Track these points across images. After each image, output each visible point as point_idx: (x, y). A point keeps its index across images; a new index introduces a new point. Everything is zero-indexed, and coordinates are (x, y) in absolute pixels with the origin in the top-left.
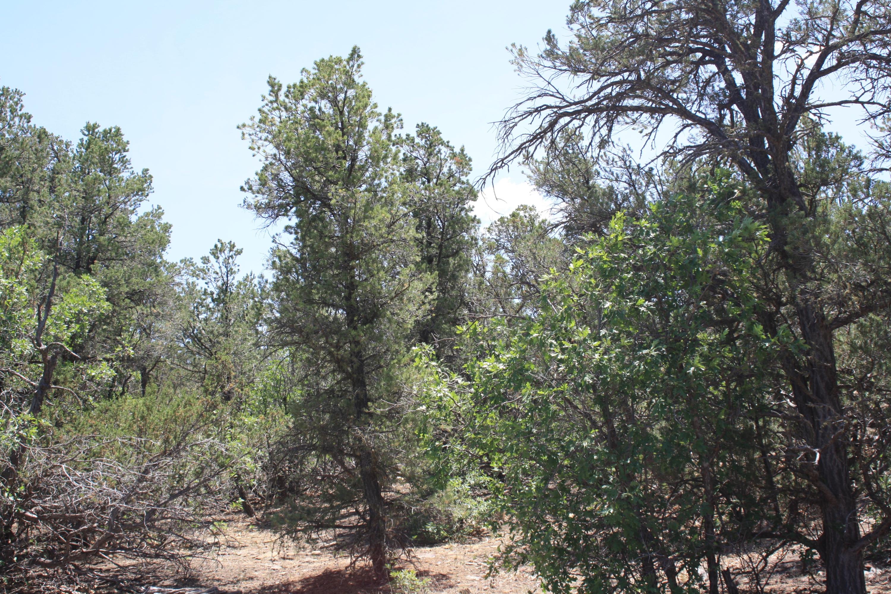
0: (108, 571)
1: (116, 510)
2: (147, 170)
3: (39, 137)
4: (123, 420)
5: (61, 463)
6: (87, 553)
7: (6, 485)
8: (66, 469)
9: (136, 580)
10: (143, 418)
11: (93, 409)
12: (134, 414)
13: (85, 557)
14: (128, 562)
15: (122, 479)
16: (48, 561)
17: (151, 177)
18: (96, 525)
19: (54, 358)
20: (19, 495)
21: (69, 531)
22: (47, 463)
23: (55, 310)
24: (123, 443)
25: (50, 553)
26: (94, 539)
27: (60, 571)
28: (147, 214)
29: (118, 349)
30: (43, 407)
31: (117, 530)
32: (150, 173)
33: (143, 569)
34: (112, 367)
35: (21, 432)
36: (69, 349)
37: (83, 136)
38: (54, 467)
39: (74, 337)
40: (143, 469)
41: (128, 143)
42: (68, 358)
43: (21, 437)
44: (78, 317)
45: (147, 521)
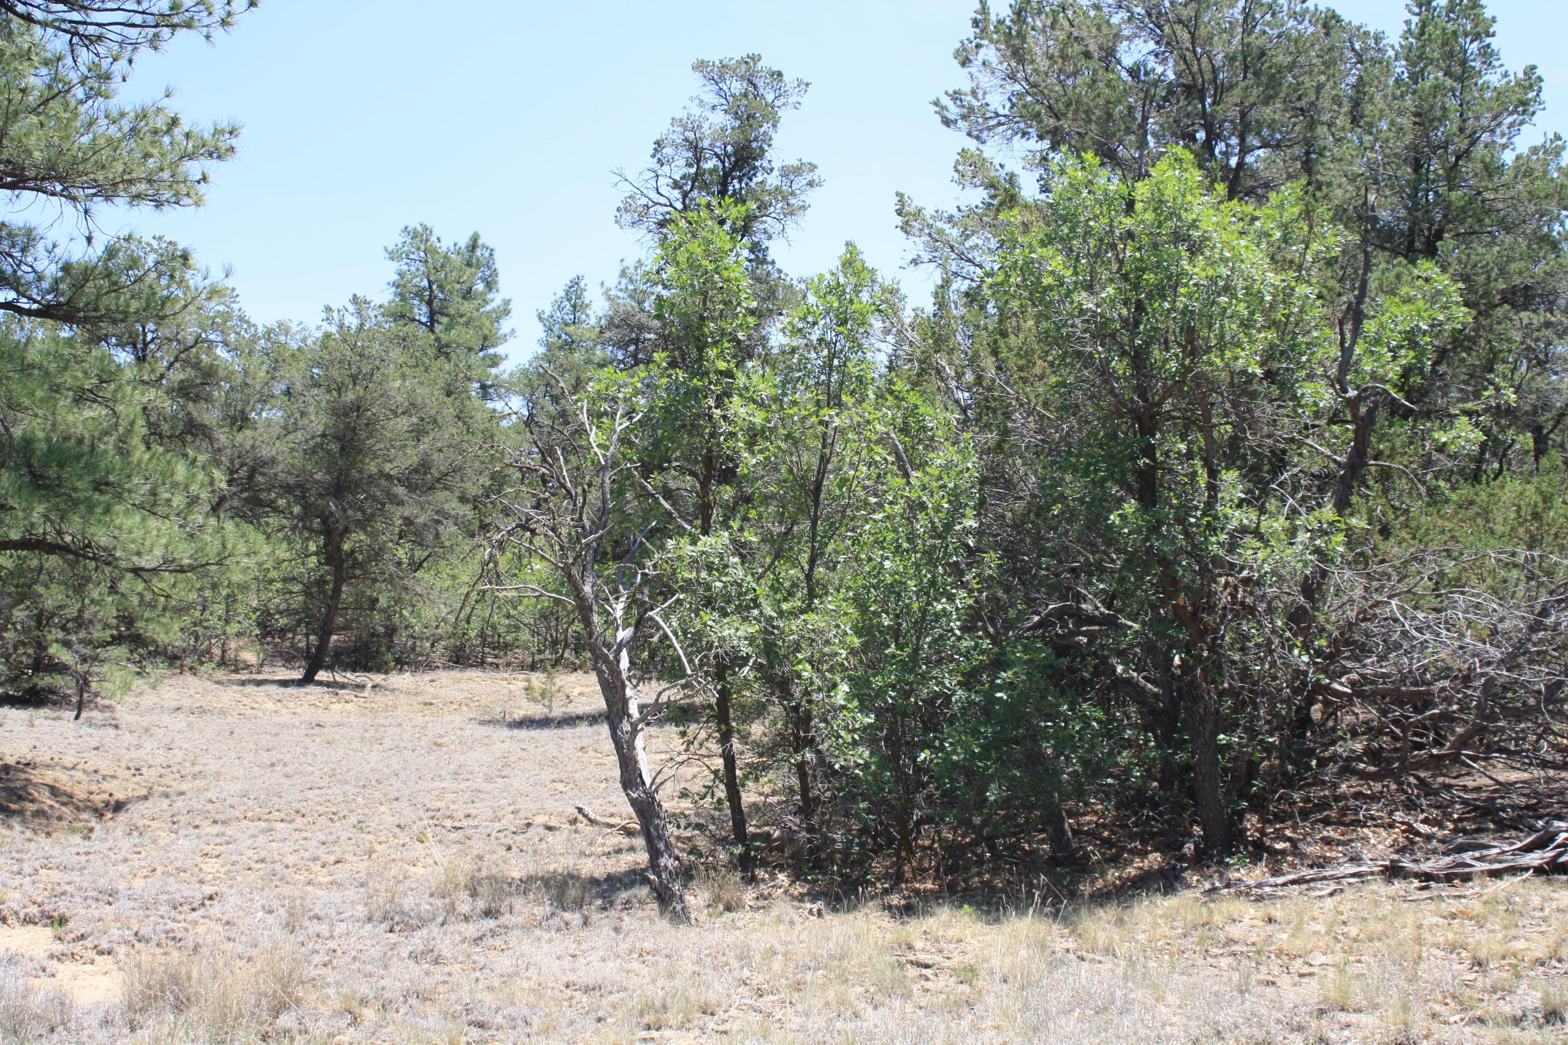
0: (1478, 789)
1: (1490, 682)
2: (1533, 68)
3: (1325, 26)
4: (1500, 519)
5: (1390, 597)
6: (1440, 757)
7: (1295, 635)
8: (1401, 608)
9: (1527, 807)
10: (1536, 516)
11: (1447, 501)
12: (1519, 507)
13: (1436, 763)
14: (1514, 776)
15: (1500, 627)
16: (1372, 769)
17: (1540, 79)
18: (1455, 707)
19: (1371, 412)
20: (1319, 652)
21: (1408, 718)
22: (1364, 598)
23: (1370, 326)
24: (1498, 561)
25: (1373, 755)
26: (1453, 732)
27: (1393, 787)
28: (1534, 150)
29: (1486, 393)
30: (1354, 499)
31: (1493, 718)
32: (1538, 72)
33: (1541, 788)
34: (1477, 425)
35: (1318, 542)
36: (1399, 396)
37: (1409, 16)
38: (1377, 604)
39: (1407, 372)
40: (1538, 608)
41: (1494, 20)
42: (1397, 412)
43: (1317, 551)
44: (1411, 338)
45: (1548, 701)
